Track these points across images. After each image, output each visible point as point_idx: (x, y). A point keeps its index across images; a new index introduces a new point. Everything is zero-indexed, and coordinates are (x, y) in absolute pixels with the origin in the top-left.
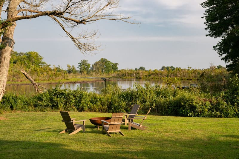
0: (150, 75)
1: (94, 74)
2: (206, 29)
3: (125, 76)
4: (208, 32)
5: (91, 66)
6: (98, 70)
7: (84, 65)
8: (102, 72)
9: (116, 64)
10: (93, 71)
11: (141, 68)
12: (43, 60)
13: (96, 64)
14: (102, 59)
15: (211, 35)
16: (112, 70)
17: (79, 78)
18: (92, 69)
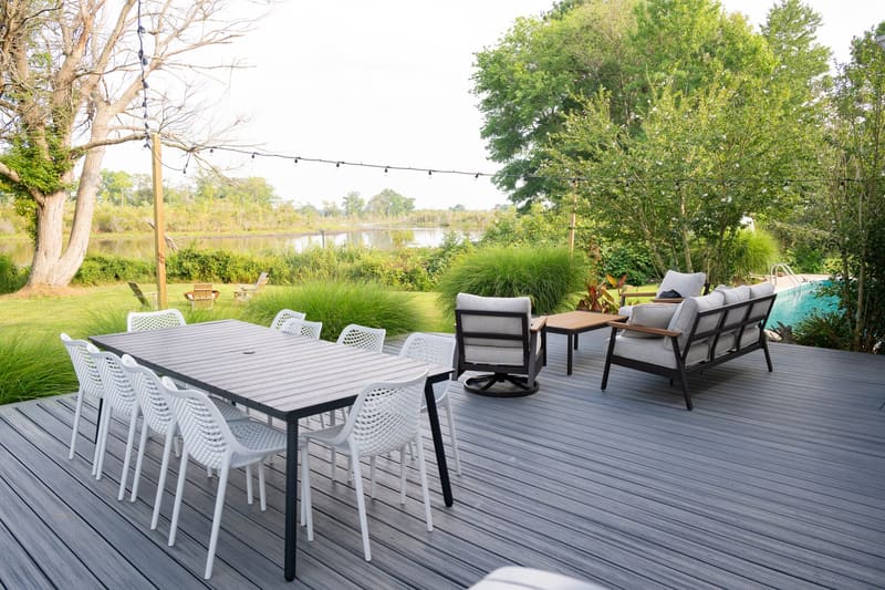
0: (464, 221)
1: (370, 217)
2: (486, 148)
3: (424, 221)
4: (488, 153)
5: (366, 203)
6: (378, 209)
7: (353, 202)
8: (386, 213)
9: (412, 200)
10: (369, 212)
11: (458, 206)
12: (274, 193)
13: (376, 199)
14: (386, 191)
15: (494, 159)
16: (405, 210)
17: (344, 225)
18: (368, 209)
